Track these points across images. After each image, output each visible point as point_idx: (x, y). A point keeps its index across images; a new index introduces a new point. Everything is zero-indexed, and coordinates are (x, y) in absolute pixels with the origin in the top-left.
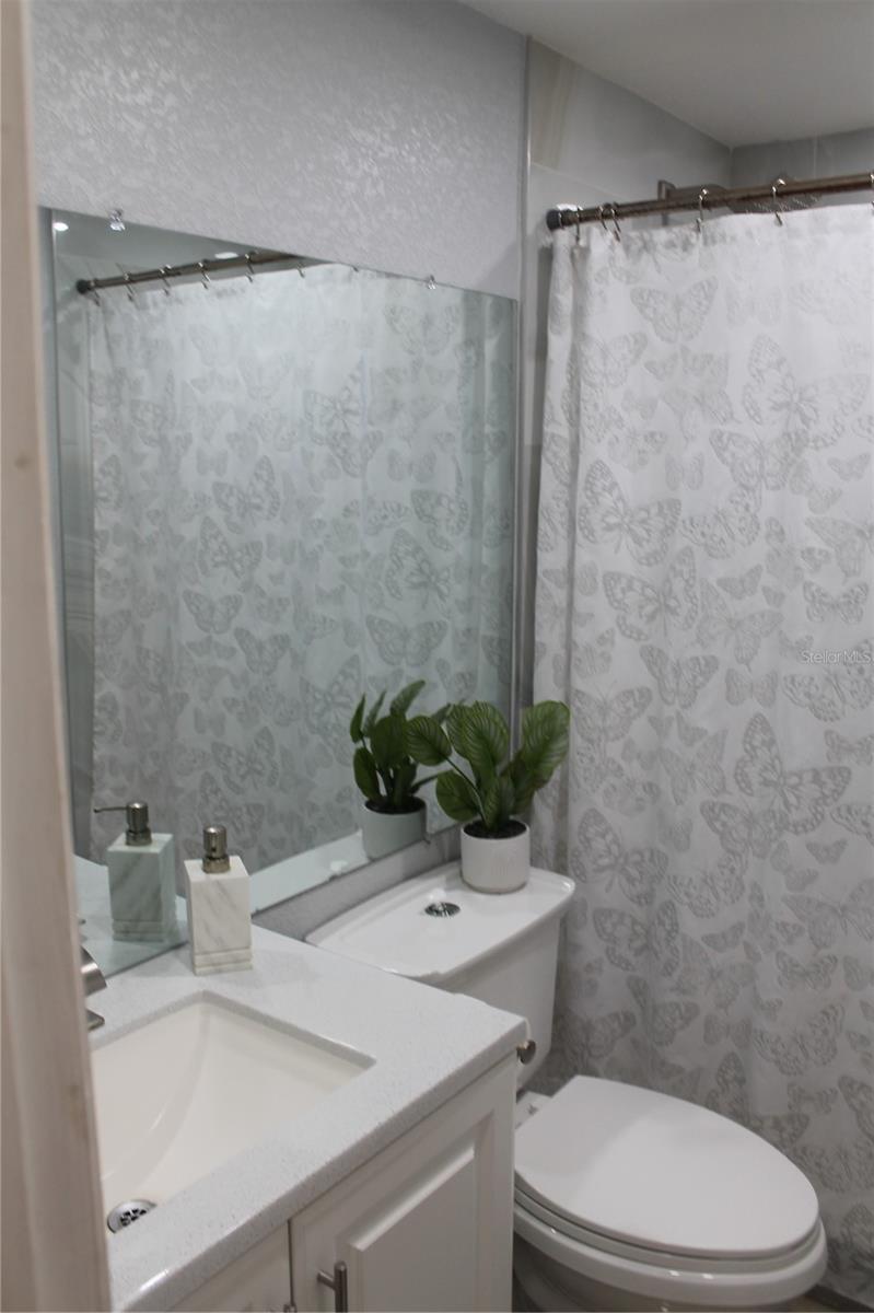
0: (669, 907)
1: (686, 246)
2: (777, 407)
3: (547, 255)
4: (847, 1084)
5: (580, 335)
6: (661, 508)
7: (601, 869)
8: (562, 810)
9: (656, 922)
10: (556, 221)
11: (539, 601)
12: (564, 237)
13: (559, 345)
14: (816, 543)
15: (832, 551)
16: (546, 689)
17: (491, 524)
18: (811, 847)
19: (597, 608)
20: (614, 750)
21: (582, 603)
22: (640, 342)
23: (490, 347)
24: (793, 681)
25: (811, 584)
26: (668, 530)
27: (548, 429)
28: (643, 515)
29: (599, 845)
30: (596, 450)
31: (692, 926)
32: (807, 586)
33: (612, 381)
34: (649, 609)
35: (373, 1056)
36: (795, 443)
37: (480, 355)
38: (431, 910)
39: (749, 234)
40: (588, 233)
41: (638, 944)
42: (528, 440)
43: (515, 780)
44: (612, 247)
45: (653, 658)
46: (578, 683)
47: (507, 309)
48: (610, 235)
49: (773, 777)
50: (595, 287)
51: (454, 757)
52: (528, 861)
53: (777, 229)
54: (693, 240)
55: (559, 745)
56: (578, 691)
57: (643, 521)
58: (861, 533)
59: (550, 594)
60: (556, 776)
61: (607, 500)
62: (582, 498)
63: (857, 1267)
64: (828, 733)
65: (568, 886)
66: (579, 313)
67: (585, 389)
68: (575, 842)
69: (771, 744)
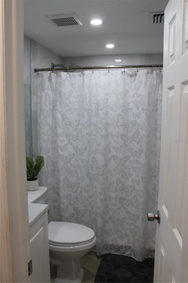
2: (94, 104)
4: (111, 218)
6: (76, 122)
9: (78, 195)
14: (101, 126)
15: (104, 127)
18: (103, 178)
24: (99, 150)
25: (101, 133)
26: (77, 125)
28: (73, 123)
32: (100, 133)
33: (67, 99)
34: (74, 139)
36: (97, 109)
41: (74, 200)
45: (75, 148)
49: (97, 167)
52: (38, 185)
58: (108, 124)
63: (115, 248)
64: (105, 158)
68: (62, 183)
69: (96, 161)
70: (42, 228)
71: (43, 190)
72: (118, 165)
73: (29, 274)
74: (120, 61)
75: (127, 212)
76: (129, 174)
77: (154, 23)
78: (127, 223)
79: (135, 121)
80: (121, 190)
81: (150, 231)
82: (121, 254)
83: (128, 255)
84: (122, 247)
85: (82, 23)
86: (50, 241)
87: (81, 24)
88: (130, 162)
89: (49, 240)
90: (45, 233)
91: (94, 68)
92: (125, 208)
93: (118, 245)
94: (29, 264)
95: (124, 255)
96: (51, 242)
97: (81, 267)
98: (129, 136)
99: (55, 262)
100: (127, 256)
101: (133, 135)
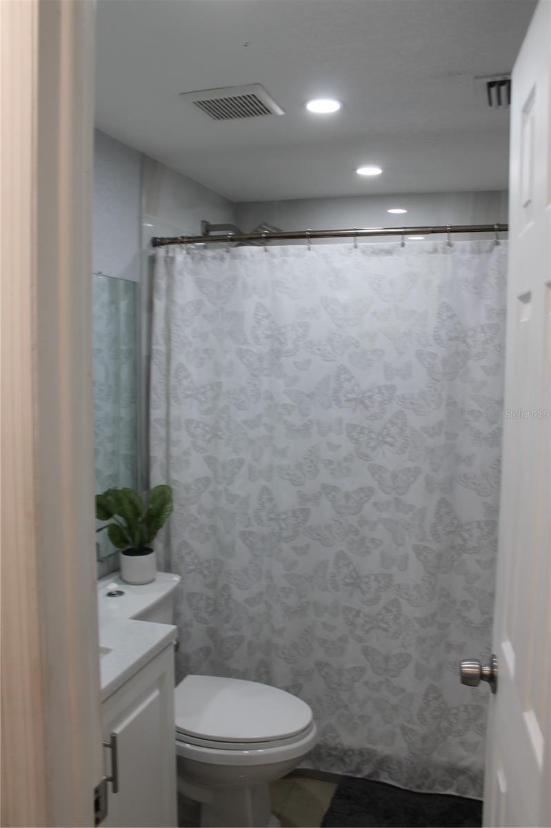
0: (226, 587)
1: (222, 259)
2: (268, 337)
3: (153, 260)
5: (170, 301)
6: (212, 386)
7: (190, 572)
8: (168, 543)
9: (220, 596)
10: (157, 243)
11: (152, 435)
12: (161, 251)
13: (159, 305)
14: (288, 401)
15: (296, 405)
16: (157, 480)
17: (125, 396)
18: (294, 548)
19: (182, 437)
20: (193, 509)
21: (174, 435)
22: (199, 305)
23: (123, 305)
24: (280, 468)
25: (287, 421)
26: (216, 397)
27: (155, 347)
28: (203, 390)
29: (188, 559)
30: (179, 358)
31: (238, 595)
32: (285, 421)
33: (186, 324)
34: (208, 436)
35: (111, 647)
36: (277, 354)
37: (117, 309)
38: (110, 594)
39: (252, 255)
40: (174, 250)
41: (210, 609)
42: (144, 353)
43: (148, 525)
44: (185, 258)
45: (211, 461)
46: (174, 476)
47: (133, 287)
48: (184, 252)
49: (272, 516)
50: (178, 277)
51: (116, 516)
52: (155, 568)
53: (266, 254)
54: (225, 256)
55: (168, 506)
56: (174, 480)
57: (204, 393)
58: (308, 396)
59: (157, 431)
60: (165, 525)
61: (185, 383)
62: (173, 382)
63: (330, 755)
64: (298, 492)
65: (177, 579)
66: (170, 290)
67: (173, 328)
68: (175, 559)
69: (271, 500)
70: (156, 693)
71: (167, 583)
72: (339, 513)
73: (98, 821)
74: (402, 211)
75: (366, 652)
76: (373, 540)
77: (490, 104)
78: (366, 683)
79: (392, 388)
80: (347, 584)
81: (454, 711)
82: (349, 774)
83: (369, 776)
84: (350, 753)
85: (284, 110)
86: (180, 731)
87: (280, 112)
88: (375, 504)
89: (177, 728)
90: (165, 707)
91: (311, 236)
92: (360, 640)
93: (339, 746)
94: (97, 791)
95: (359, 776)
96: (183, 735)
97: (274, 813)
98: (372, 432)
99: (196, 794)
100: (368, 778)
101: (386, 428)
